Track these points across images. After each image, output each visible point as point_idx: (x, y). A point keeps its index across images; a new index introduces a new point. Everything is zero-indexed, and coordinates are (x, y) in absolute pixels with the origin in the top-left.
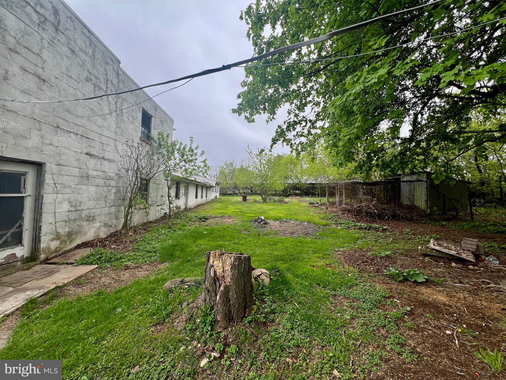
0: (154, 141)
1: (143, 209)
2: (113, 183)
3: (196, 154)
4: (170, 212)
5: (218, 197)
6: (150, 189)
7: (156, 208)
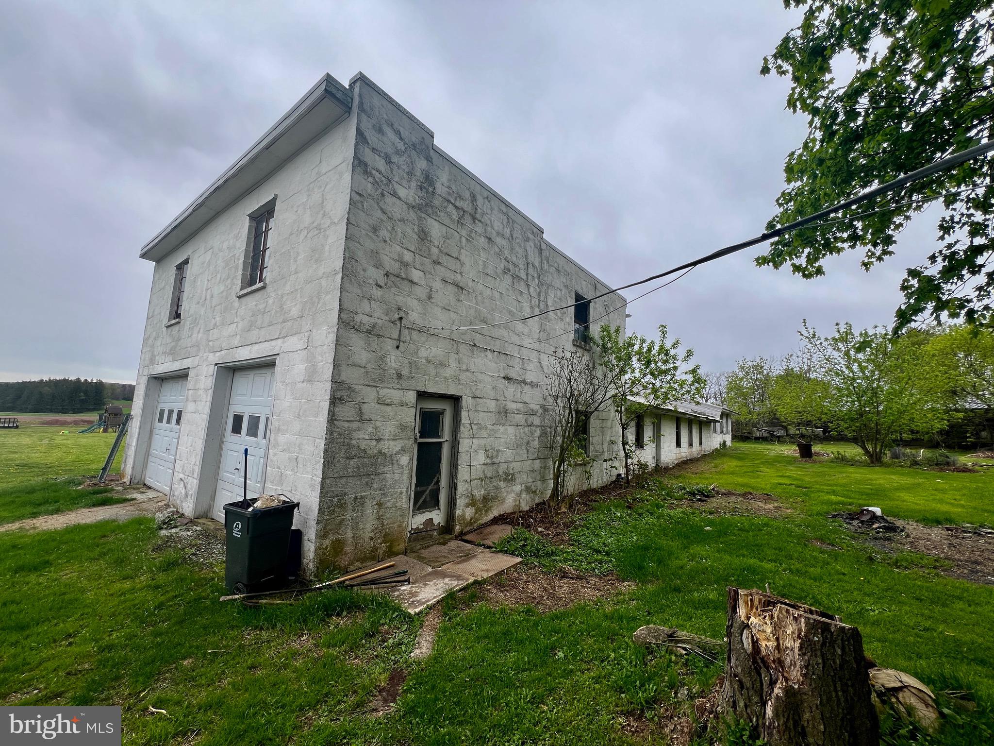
0: (594, 343)
1: (581, 465)
2: (537, 421)
3: (674, 358)
4: (627, 474)
5: (729, 443)
6: (592, 430)
7: (601, 465)
